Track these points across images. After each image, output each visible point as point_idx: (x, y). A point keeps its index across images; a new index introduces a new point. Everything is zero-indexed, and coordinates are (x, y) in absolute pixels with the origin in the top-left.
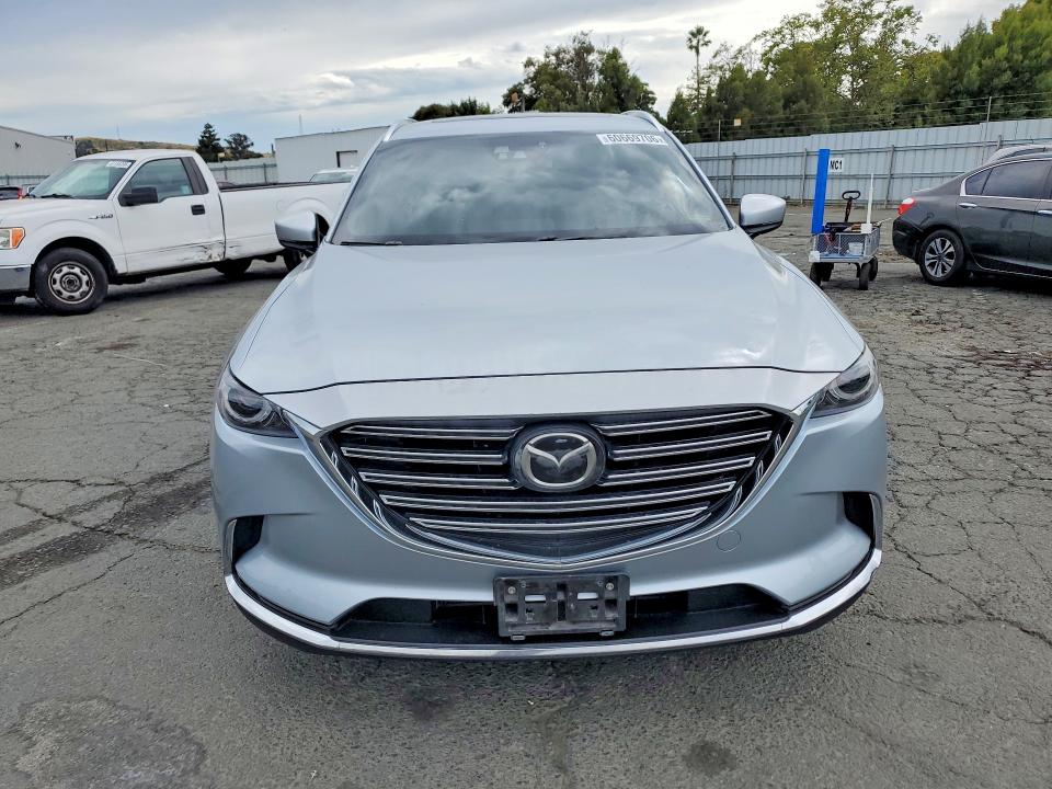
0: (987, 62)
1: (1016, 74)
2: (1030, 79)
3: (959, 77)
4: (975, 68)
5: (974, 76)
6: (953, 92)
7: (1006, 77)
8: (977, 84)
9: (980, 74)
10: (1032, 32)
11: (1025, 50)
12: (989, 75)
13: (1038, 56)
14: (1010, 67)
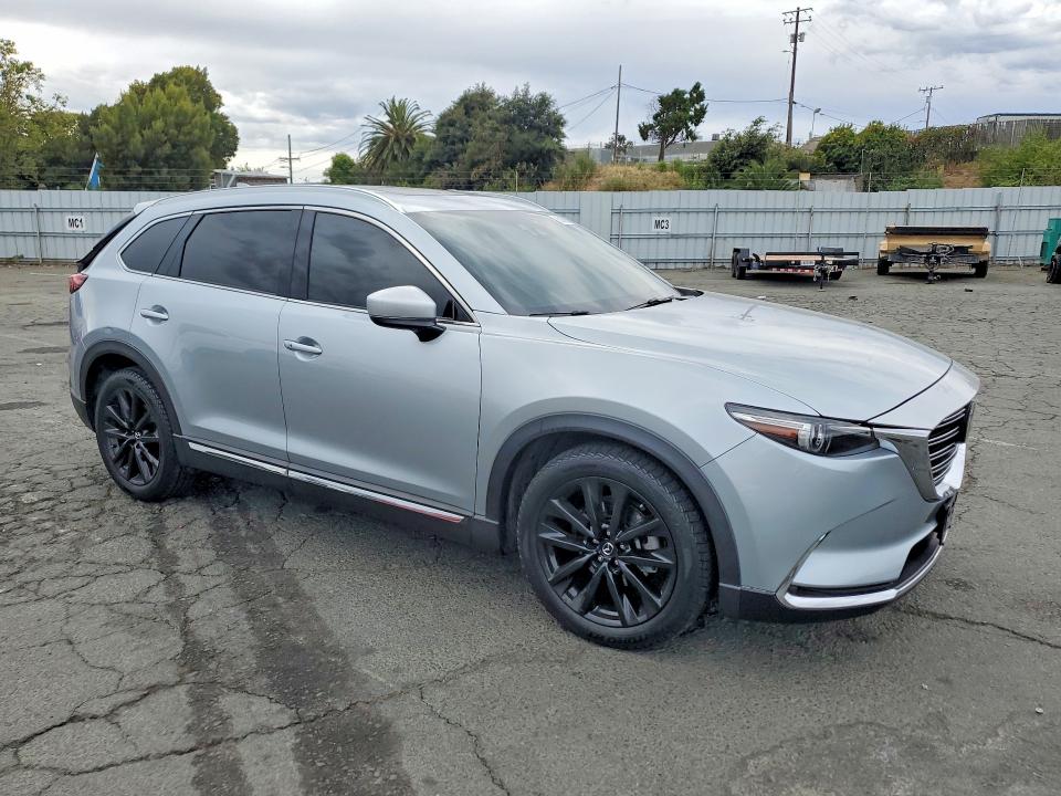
0: (146, 132)
1: (174, 146)
2: (187, 153)
3: (125, 142)
4: (138, 136)
5: (139, 145)
6: (120, 156)
7: (167, 149)
8: (143, 152)
9: (143, 143)
10: (180, 110)
11: (178, 126)
12: (153, 145)
13: (190, 133)
14: (169, 140)
